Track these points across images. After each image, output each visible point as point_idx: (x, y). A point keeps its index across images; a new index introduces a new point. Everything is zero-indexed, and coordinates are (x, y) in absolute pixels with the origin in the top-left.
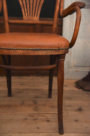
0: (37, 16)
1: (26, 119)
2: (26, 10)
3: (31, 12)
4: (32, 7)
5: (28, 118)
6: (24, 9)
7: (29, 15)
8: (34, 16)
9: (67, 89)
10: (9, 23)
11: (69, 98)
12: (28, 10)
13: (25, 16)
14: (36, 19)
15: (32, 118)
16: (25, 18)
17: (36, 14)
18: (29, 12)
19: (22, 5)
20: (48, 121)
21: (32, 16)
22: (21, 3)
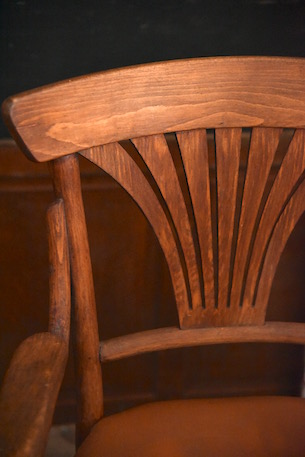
0: (254, 304)
2: (194, 278)
3: (224, 284)
4: (228, 256)
6: (181, 273)
7: (210, 301)
8: (241, 304)
12: (209, 275)
13: (191, 306)
14: (251, 327)
16: (186, 318)
17: (252, 292)
18: (209, 287)
19: (176, 255)
21: (228, 304)
22: (166, 243)
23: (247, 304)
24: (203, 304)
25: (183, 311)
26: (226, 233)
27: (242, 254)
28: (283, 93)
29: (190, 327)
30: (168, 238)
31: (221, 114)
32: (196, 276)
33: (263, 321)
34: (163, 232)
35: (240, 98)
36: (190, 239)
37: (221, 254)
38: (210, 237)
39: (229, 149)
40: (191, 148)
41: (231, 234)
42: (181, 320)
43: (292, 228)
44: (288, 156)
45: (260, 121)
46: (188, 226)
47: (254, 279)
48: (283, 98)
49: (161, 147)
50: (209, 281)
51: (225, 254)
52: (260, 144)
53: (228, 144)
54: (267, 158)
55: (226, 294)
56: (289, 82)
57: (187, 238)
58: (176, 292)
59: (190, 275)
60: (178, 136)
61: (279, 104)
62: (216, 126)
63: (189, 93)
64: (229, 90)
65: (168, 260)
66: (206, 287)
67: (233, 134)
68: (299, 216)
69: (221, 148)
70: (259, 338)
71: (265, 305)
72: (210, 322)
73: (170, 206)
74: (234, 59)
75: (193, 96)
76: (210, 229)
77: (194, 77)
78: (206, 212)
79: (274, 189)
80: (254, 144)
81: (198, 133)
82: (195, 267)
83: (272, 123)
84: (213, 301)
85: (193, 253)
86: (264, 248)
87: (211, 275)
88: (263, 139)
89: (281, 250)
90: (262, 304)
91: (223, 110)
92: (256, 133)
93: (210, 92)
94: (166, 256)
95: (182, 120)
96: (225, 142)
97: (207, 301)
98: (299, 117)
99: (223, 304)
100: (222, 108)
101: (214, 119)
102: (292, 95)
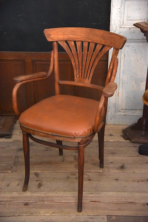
1: (68, 178)
2: (78, 71)
3: (83, 74)
5: (70, 176)
6: (76, 70)
7: (80, 77)
8: (86, 79)
9: (112, 141)
10: (59, 84)
11: (113, 153)
13: (77, 77)
14: (87, 83)
15: (74, 176)
17: (88, 77)
18: (80, 74)
20: (90, 180)
24: (79, 77)
25: (75, 78)
26: (84, 63)
29: (76, 82)
30: (73, 63)
33: (90, 83)
34: (73, 61)
35: (87, 36)
36: (78, 63)
38: (81, 63)
40: (79, 44)
42: (75, 80)
44: (96, 49)
45: (91, 41)
46: (77, 60)
48: (95, 37)
49: (73, 43)
51: (84, 68)
54: (92, 49)
55: (83, 76)
60: (76, 42)
62: (83, 41)
64: (86, 34)
67: (86, 43)
69: (84, 46)
72: (80, 81)
74: (87, 28)
77: (80, 31)
79: (93, 55)
80: (90, 46)
81: (80, 42)
82: (78, 69)
83: (93, 41)
87: (81, 71)
88: (92, 45)
92: (91, 43)
98: (98, 41)
99: (83, 78)
100: (84, 37)
101: (82, 39)
102: (97, 36)
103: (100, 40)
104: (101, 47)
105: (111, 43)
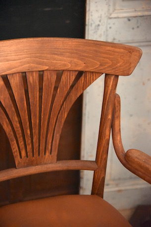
0: (51, 153)
2: (21, 144)
3: (36, 145)
4: (37, 131)
6: (15, 142)
7: (30, 154)
8: (45, 154)
13: (21, 157)
14: (50, 164)
16: (19, 163)
17: (50, 148)
18: (29, 148)
19: (12, 133)
21: (39, 155)
22: (7, 128)
23: (47, 154)
24: (27, 156)
25: (17, 160)
26: (35, 121)
27: (44, 130)
28: (56, 54)
29: (22, 167)
30: (7, 126)
31: (28, 65)
32: (22, 143)
33: (56, 160)
34: (5, 123)
35: (36, 57)
36: (18, 125)
37: (33, 131)
38: (28, 123)
39: (33, 81)
40: (15, 82)
41: (38, 121)
42: (17, 165)
43: (66, 116)
44: (61, 83)
45: (47, 68)
46: (16, 119)
47: (50, 141)
48: (56, 56)
50: (29, 145)
51: (36, 131)
52: (48, 78)
53: (33, 79)
54: (51, 84)
55: (37, 150)
56: (58, 49)
57: (17, 125)
58: (13, 151)
59: (19, 142)
60: (8, 76)
61: (54, 59)
62: (26, 71)
63: (12, 56)
64: (30, 54)
65: (8, 136)
66: (27, 147)
67: (34, 74)
68: (68, 110)
69: (30, 81)
70: (55, 169)
71: (56, 153)
72: (31, 164)
73: (7, 110)
74: (31, 39)
75: (14, 57)
76: (27, 120)
77: (14, 48)
78: (25, 111)
79: (56, 99)
80: (45, 78)
81: (18, 74)
82: (22, 138)
83: (52, 68)
84: (31, 154)
85: (20, 132)
86: (54, 127)
87: (30, 141)
88: (49, 76)
89: (62, 127)
90: (55, 153)
91: (29, 63)
92: (45, 73)
93: (21, 55)
94: (7, 134)
95: (10, 69)
96: (31, 78)
97: (28, 154)
98: (65, 65)
99: (36, 154)
100: (28, 63)
101: (24, 68)
102: (61, 54)
103: (70, 62)
104: (73, 78)
105: (101, 65)
